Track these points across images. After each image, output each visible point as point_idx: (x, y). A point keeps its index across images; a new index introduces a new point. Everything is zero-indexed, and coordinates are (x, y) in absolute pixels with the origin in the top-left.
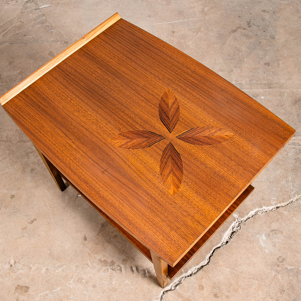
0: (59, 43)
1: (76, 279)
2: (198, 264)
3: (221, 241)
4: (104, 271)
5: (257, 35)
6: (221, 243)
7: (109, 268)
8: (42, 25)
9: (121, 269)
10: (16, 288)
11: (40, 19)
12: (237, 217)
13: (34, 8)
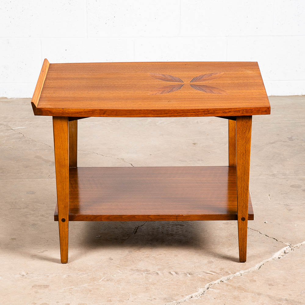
0: (47, 150)
1: (105, 280)
2: (246, 269)
3: (272, 257)
4: (138, 275)
5: (301, 145)
6: (272, 258)
7: (143, 273)
8: (20, 140)
9: (158, 274)
10: (33, 287)
11: (15, 136)
12: (290, 245)
13: (5, 129)
